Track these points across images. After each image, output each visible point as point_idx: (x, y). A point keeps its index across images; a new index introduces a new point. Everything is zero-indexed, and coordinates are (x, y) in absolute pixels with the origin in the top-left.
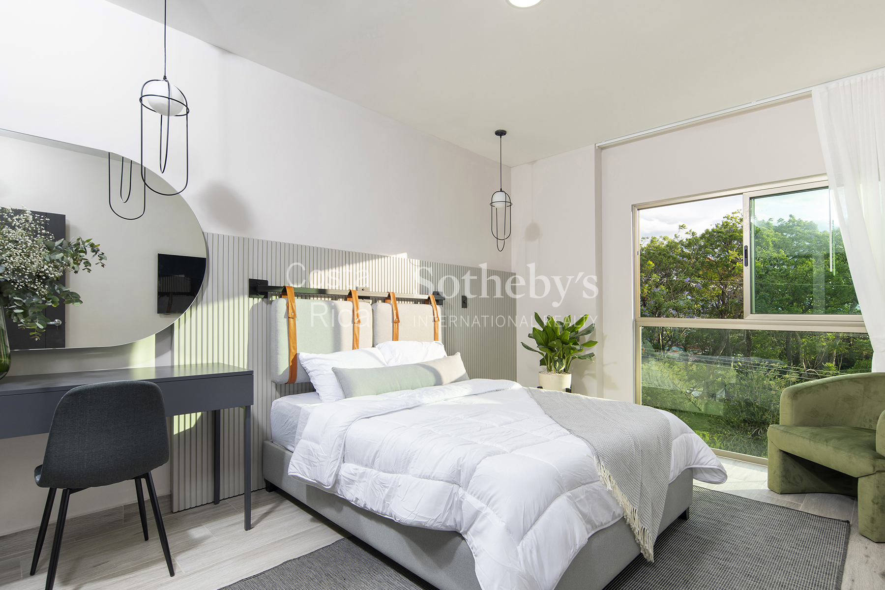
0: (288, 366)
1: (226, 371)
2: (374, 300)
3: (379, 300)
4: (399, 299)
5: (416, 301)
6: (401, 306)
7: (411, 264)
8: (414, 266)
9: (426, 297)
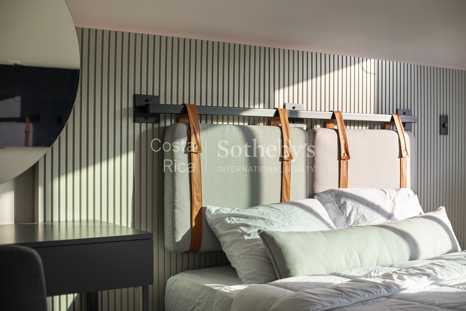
0: (189, 227)
1: (118, 234)
2: (309, 124)
3: (316, 124)
4: (348, 123)
5: (372, 125)
6: (351, 132)
7: (365, 73)
8: (369, 75)
9: (387, 118)
